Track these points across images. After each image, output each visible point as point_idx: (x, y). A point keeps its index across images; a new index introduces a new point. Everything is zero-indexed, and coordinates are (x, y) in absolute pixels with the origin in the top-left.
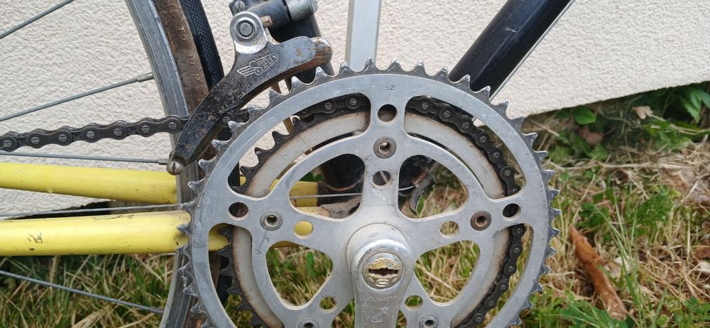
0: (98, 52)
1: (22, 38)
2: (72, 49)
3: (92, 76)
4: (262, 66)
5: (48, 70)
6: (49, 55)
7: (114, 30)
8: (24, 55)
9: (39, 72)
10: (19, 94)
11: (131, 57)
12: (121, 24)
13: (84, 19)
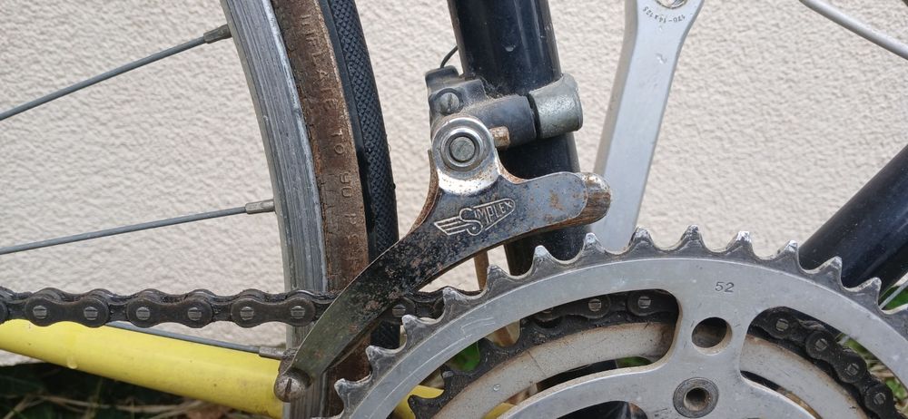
0: (190, 134)
1: (80, 101)
2: (152, 126)
3: (177, 168)
4: (483, 219)
5: (112, 153)
6: (116, 131)
7: (220, 105)
8: (79, 126)
9: (97, 154)
10: (63, 183)
11: (239, 147)
12: (230, 97)
13: (177, 84)
